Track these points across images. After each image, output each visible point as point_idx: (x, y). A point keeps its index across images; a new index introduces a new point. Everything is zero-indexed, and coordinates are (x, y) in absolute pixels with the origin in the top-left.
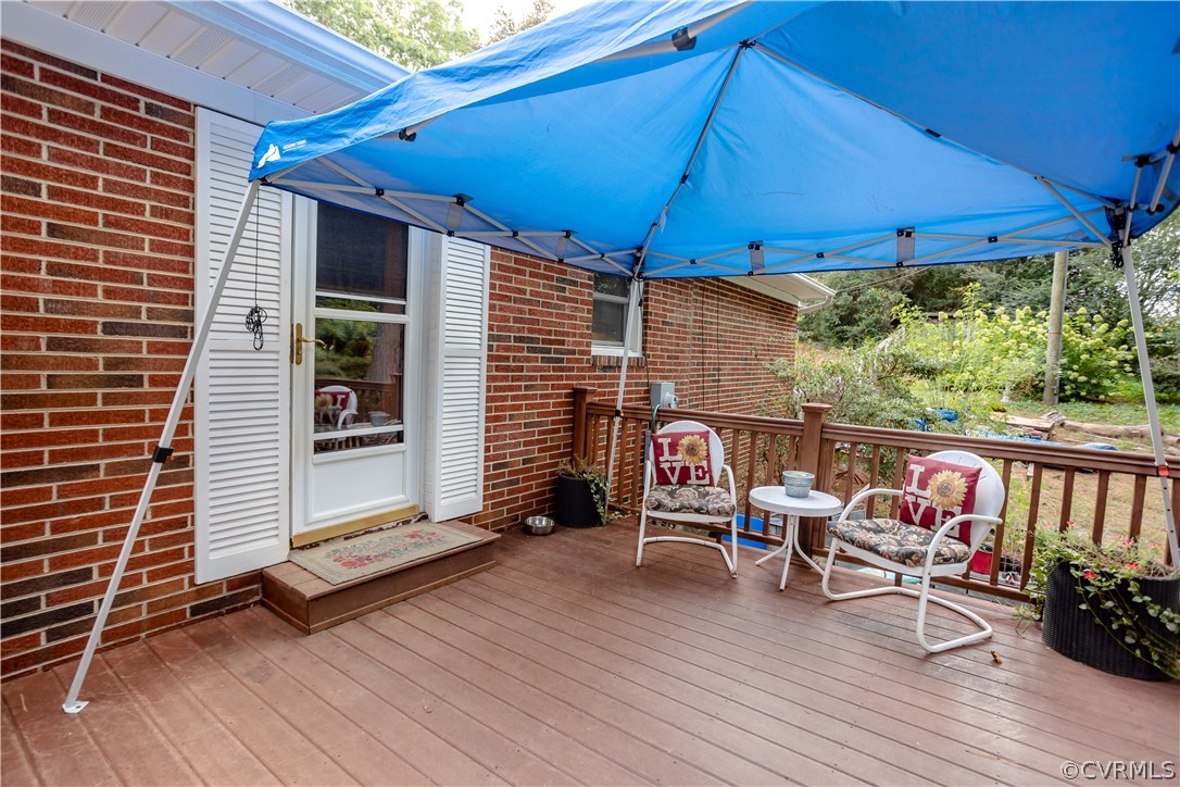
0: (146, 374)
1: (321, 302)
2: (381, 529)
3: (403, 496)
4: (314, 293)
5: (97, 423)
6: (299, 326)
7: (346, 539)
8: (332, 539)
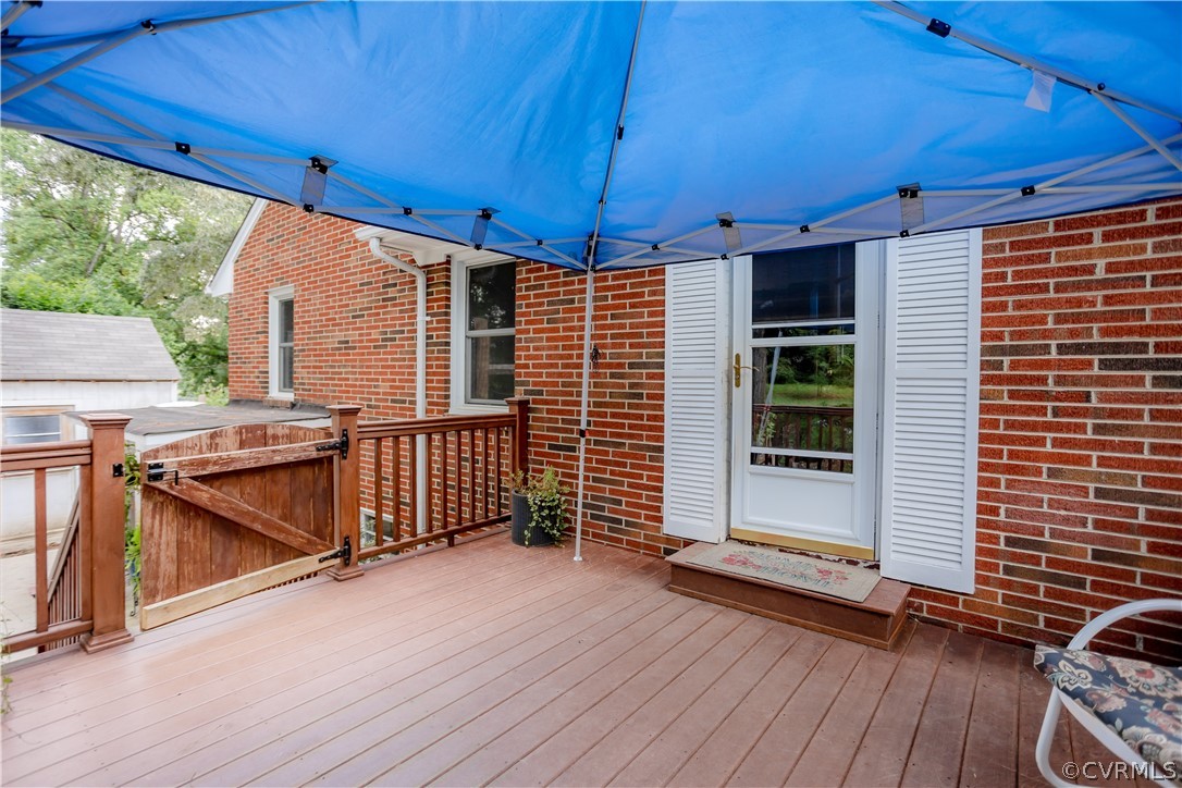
0: (645, 392)
1: (757, 334)
2: (819, 557)
3: (850, 532)
4: (750, 327)
5: (626, 419)
6: (738, 356)
7: (780, 550)
8: (768, 545)
